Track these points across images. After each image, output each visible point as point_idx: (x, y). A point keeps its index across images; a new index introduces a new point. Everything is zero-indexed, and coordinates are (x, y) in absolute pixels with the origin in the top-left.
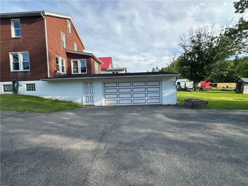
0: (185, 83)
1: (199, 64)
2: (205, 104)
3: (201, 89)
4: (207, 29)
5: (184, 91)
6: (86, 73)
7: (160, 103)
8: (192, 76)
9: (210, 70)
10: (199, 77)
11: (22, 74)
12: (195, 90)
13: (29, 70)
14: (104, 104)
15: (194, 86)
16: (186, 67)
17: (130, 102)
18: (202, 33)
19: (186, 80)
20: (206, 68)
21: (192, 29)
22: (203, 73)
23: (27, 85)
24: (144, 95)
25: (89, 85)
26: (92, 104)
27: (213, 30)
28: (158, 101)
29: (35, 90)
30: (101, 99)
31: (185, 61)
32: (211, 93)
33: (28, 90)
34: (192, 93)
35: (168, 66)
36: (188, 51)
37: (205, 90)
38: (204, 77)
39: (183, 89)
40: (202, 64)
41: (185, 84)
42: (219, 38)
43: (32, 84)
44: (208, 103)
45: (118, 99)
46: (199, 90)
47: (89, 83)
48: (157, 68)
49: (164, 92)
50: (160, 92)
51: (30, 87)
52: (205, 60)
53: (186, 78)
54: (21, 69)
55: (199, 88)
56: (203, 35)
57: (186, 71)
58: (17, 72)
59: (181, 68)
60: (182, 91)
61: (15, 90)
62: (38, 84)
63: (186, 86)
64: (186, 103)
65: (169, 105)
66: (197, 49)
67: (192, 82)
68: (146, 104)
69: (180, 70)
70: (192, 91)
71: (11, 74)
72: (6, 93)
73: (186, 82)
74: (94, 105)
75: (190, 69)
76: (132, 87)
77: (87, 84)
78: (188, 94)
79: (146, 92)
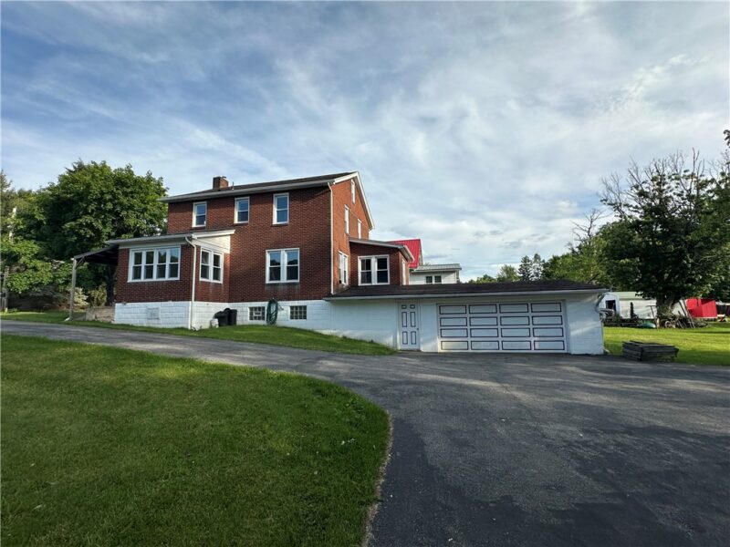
0: (632, 304)
1: (667, 253)
2: (671, 353)
3: (684, 323)
4: (680, 160)
5: (628, 326)
6: (389, 283)
7: (565, 351)
8: (651, 285)
9: (707, 268)
10: (673, 288)
11: (286, 287)
12: (662, 325)
13: (298, 281)
14: (439, 350)
15: (659, 312)
16: (627, 260)
17: (495, 345)
18: (668, 171)
19: (632, 294)
20: (693, 264)
21: (635, 165)
22: (683, 275)
23: (292, 308)
24: (526, 332)
25: (408, 310)
26: (415, 347)
27: (696, 167)
28: (560, 345)
29: (305, 317)
30: (434, 339)
31: (624, 246)
32: (715, 333)
33: (292, 318)
34: (654, 332)
35: (570, 251)
36: (630, 217)
37: (697, 326)
38: (690, 288)
39: (624, 321)
40: (675, 251)
41: (632, 308)
42: (720, 182)
43: (301, 307)
44: (677, 350)
45: (469, 339)
46: (677, 326)
47: (408, 306)
48: (537, 257)
49: (572, 326)
50: (562, 326)
51: (296, 313)
52: (686, 243)
53: (633, 290)
54: (284, 279)
55: (674, 317)
56: (669, 178)
57: (629, 272)
58: (278, 284)
59: (614, 263)
60: (621, 326)
61: (272, 318)
62: (312, 305)
63: (636, 312)
64: (628, 351)
65: (587, 355)
66: (657, 211)
67: (654, 302)
68: (533, 351)
69: (612, 270)
70: (654, 326)
71: (266, 288)
72: (255, 322)
73: (634, 302)
74: (419, 351)
75: (639, 267)
76: (499, 315)
77: (404, 307)
78: (638, 334)
79: (531, 326)
